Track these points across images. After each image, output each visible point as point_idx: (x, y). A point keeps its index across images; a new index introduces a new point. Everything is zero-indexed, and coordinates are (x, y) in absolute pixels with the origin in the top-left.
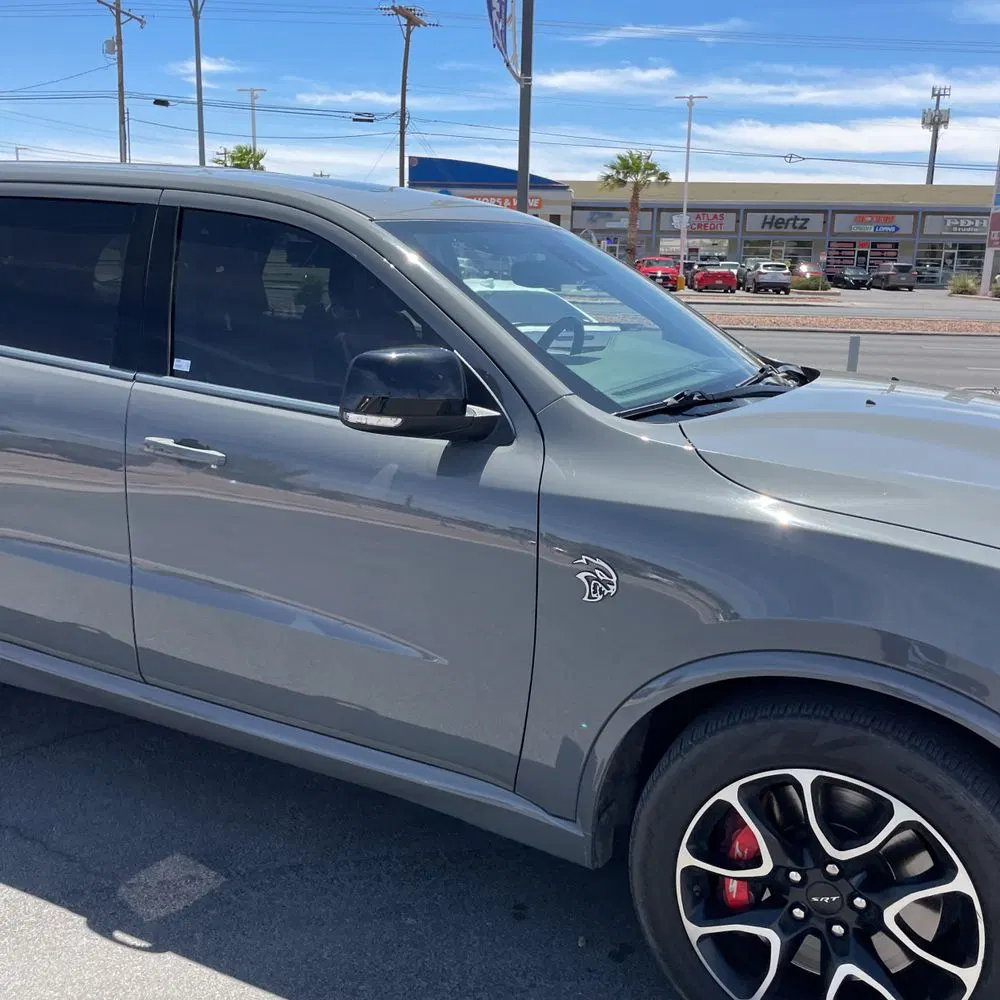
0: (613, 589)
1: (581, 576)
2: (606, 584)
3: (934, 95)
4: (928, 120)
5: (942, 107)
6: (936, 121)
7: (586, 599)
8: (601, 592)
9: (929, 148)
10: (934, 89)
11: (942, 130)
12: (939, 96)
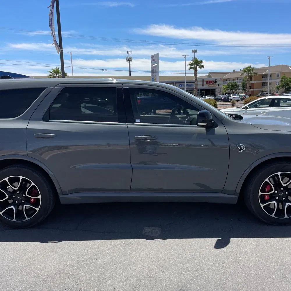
0: (245, 149)
1: (239, 148)
2: (243, 148)
3: (128, 53)
4: (127, 59)
5: (130, 56)
6: (129, 60)
7: (240, 151)
8: (243, 150)
9: (129, 67)
10: (127, 52)
11: (131, 62)
12: (129, 53)
